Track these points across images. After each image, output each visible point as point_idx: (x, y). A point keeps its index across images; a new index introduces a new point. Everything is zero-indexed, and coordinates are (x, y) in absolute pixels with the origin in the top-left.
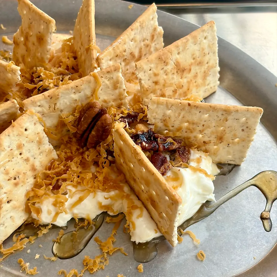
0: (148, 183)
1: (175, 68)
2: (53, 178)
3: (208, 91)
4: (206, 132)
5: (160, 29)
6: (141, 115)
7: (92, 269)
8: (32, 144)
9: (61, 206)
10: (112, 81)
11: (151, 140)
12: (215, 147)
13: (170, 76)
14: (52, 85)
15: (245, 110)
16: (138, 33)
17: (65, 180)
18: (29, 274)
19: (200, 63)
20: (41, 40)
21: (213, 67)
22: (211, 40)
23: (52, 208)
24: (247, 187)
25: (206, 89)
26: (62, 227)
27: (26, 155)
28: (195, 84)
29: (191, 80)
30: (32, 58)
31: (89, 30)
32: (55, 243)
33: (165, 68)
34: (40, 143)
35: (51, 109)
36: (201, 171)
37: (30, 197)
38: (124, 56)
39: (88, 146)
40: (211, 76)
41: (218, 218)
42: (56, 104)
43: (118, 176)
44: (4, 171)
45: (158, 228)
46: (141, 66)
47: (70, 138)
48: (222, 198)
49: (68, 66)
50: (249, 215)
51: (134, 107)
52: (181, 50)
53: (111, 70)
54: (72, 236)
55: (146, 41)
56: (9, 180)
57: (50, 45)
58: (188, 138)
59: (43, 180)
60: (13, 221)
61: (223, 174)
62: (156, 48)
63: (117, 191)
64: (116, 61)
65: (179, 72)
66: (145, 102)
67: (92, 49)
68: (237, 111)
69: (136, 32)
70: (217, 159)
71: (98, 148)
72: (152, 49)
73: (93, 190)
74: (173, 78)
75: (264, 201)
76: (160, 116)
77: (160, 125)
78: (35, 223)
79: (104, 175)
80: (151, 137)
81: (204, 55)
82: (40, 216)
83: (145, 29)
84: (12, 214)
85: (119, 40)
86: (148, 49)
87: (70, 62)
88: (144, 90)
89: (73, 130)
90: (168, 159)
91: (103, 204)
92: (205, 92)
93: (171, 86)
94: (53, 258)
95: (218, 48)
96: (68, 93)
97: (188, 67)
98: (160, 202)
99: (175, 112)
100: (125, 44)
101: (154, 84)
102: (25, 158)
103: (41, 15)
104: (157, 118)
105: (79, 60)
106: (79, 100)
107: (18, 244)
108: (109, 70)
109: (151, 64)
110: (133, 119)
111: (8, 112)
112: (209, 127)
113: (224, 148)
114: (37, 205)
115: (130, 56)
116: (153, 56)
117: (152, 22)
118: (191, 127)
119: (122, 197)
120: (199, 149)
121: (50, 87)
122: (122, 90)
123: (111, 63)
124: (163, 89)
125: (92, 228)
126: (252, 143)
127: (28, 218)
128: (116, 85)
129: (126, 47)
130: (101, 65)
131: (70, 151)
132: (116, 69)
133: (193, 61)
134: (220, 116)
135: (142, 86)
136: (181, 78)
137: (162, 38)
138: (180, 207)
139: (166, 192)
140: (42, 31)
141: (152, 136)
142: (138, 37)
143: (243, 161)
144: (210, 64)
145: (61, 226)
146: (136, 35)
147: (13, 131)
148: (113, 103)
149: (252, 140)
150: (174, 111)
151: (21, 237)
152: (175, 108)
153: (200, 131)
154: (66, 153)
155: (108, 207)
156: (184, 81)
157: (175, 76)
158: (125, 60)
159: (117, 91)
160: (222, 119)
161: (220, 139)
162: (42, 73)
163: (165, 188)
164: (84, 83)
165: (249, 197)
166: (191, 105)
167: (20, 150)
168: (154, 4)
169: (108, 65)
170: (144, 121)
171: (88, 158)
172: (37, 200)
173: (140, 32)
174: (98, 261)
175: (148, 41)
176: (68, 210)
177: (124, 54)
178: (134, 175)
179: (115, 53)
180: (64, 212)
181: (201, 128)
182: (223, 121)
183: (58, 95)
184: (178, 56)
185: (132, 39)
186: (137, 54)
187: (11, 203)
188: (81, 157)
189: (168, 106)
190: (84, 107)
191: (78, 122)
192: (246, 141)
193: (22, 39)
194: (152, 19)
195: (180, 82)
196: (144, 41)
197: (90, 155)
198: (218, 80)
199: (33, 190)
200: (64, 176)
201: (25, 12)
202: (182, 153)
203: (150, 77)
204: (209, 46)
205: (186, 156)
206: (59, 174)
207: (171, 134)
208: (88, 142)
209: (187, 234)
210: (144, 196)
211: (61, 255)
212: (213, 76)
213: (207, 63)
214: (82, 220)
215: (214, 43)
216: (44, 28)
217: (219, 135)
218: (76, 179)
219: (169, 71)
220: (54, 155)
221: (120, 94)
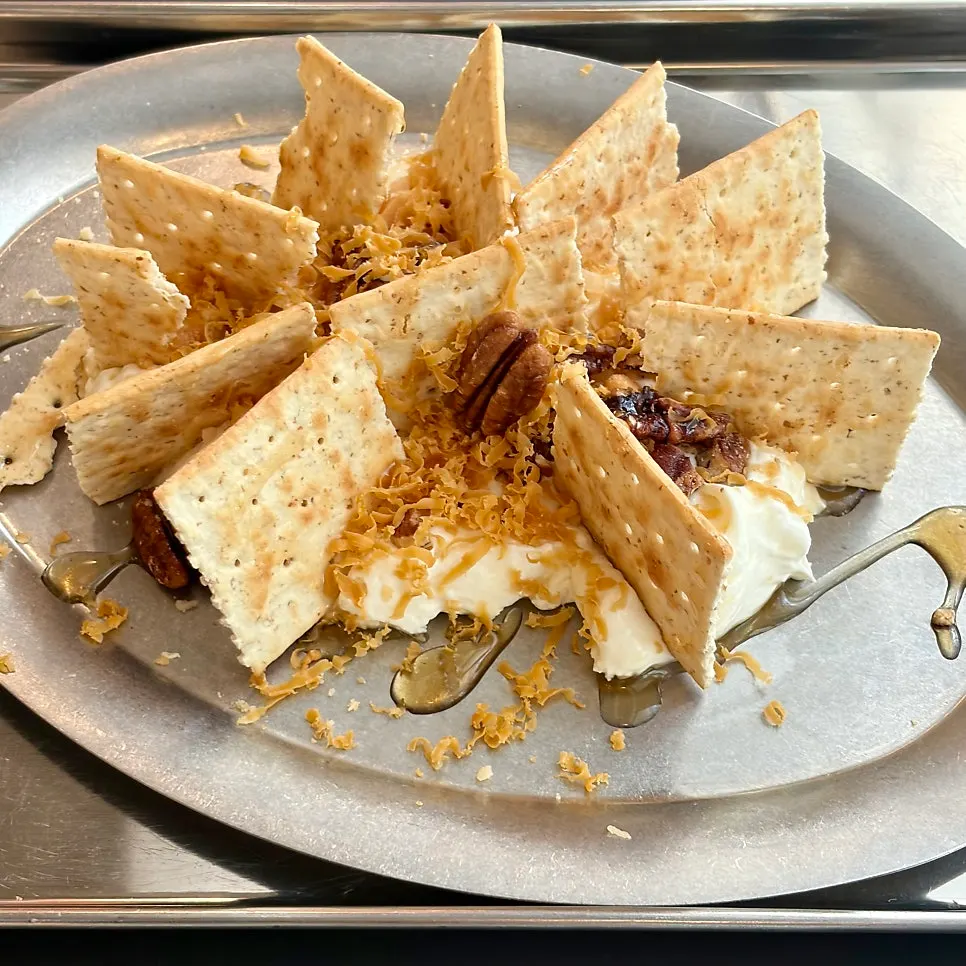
0: (643, 516)
1: (711, 230)
2: (395, 508)
3: (798, 296)
4: (791, 395)
5: (672, 131)
6: (621, 353)
7: (495, 739)
8: (347, 418)
9: (418, 576)
10: (550, 262)
11: (649, 412)
12: (816, 438)
13: (699, 252)
14: (396, 270)
15: (895, 338)
16: (617, 137)
17: (426, 512)
18: (334, 748)
19: (777, 220)
20: (362, 154)
21: (810, 231)
22: (809, 161)
23: (393, 583)
24: (896, 548)
25: (792, 290)
26: (414, 635)
27: (333, 442)
28: (762, 276)
29: (753, 266)
30: (332, 203)
31: (490, 129)
32: (399, 674)
33: (688, 230)
34: (366, 415)
35: (398, 329)
36: (777, 494)
37: (336, 553)
38: (578, 197)
39: (483, 429)
40: (805, 255)
41: (819, 622)
42: (409, 316)
43: (561, 507)
44: (281, 482)
45: (664, 640)
46: (626, 222)
47: (434, 408)
48: (831, 574)
49: (428, 225)
50: (901, 618)
51: (603, 332)
52: (729, 184)
53: (551, 233)
54: (441, 657)
55: (635, 160)
56: (290, 505)
57: (386, 170)
58: (746, 413)
59: (370, 512)
60: (295, 614)
61: (834, 513)
62: (658, 178)
63: (559, 545)
64: (558, 209)
65: (721, 242)
66: (631, 319)
67: (501, 179)
68: (874, 338)
69: (612, 136)
70: (819, 474)
71: (510, 433)
72: (649, 183)
73: (499, 538)
74: (705, 258)
75: (942, 583)
76: (673, 352)
77: (674, 375)
78: (346, 623)
79: (526, 499)
80: (649, 406)
81: (790, 198)
82: (362, 602)
83: (635, 128)
84: (291, 596)
85: (570, 158)
86: (638, 182)
87: (434, 213)
88: (630, 287)
89: (446, 385)
90: (693, 462)
91: (523, 577)
92: (789, 298)
93: (700, 280)
94: (395, 710)
95: (824, 182)
96: (442, 288)
97: (746, 230)
98: (674, 560)
99: (714, 340)
100: (583, 166)
101: (655, 273)
102: (330, 451)
103: (365, 91)
104: (666, 358)
105: (457, 208)
106: (466, 308)
107: (306, 672)
108: (545, 230)
109: (651, 219)
110: (599, 361)
111: (288, 336)
112: (800, 382)
113: (838, 441)
114: (354, 575)
115: (593, 199)
116: (657, 199)
117: (652, 112)
118: (754, 380)
119: (573, 560)
120: (774, 441)
121: (393, 275)
122: (574, 284)
123: (546, 215)
124: (678, 286)
125: (491, 639)
126: (912, 426)
127: (330, 610)
128: (559, 272)
129: (584, 174)
130: (522, 219)
131: (435, 441)
132: (564, 231)
133: (758, 214)
134: (830, 352)
135: (625, 278)
136: (726, 260)
137: (676, 154)
138: (727, 568)
139: (693, 531)
140: (366, 131)
141: (651, 401)
142: (617, 150)
143: (887, 480)
144: (804, 224)
145: (412, 633)
146: (611, 145)
147: (307, 381)
148: (550, 321)
149: (912, 420)
150: (711, 338)
151: (311, 657)
152: (713, 331)
153: (776, 392)
154: (425, 446)
155: (535, 586)
156: (734, 267)
157: (711, 253)
158: (580, 209)
159: (562, 288)
160: (834, 361)
161: (829, 414)
162: (370, 240)
163: (691, 521)
164: (483, 263)
165: (902, 571)
166: (756, 321)
167: (319, 431)
168: (659, 63)
169: (539, 220)
170: (628, 367)
171: (484, 460)
172: (355, 562)
173: (620, 136)
174: (510, 717)
175: (640, 161)
176: (432, 590)
177: (581, 192)
178: (607, 497)
179: (558, 189)
180: (424, 594)
181: (778, 384)
182: (838, 364)
183: (417, 294)
184: (720, 200)
185: (601, 155)
186: (610, 194)
187: (293, 566)
188: (464, 456)
189: (696, 324)
190: (479, 326)
191: (461, 366)
192: (896, 421)
193: (307, 153)
194: (654, 102)
195: (722, 270)
196: (629, 160)
197: (489, 452)
198: (823, 267)
199: (344, 537)
200: (424, 502)
201: (319, 82)
202: (730, 449)
203: (648, 254)
204: (802, 175)
205: (740, 457)
206: (409, 498)
207: (701, 399)
208: (486, 416)
209: (740, 660)
210: (630, 555)
211: (415, 703)
212: (812, 256)
213: (796, 221)
214: (465, 618)
215: (814, 168)
216: (371, 125)
217: (826, 403)
218: (454, 511)
219: (696, 238)
220: (398, 449)
221: (570, 296)
